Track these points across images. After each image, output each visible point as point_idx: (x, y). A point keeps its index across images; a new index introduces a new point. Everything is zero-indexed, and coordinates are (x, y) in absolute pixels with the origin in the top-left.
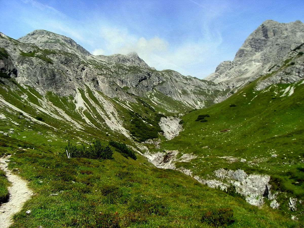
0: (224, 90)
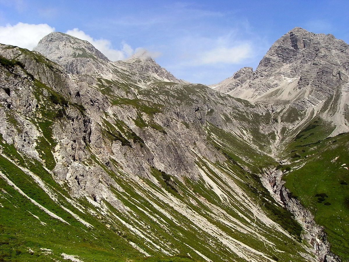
0: (264, 114)
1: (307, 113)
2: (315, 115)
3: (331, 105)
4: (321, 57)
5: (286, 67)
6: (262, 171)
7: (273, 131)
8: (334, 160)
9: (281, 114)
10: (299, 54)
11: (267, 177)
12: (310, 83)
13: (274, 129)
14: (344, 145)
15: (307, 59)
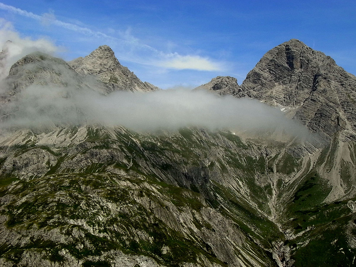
0: (258, 158)
1: (303, 163)
2: (311, 168)
3: (328, 157)
4: (321, 91)
5: (278, 89)
6: (272, 245)
7: (269, 183)
8: (333, 242)
9: (277, 161)
10: (294, 76)
11: (277, 251)
12: (307, 124)
13: (269, 181)
14: (342, 227)
15: (304, 85)
